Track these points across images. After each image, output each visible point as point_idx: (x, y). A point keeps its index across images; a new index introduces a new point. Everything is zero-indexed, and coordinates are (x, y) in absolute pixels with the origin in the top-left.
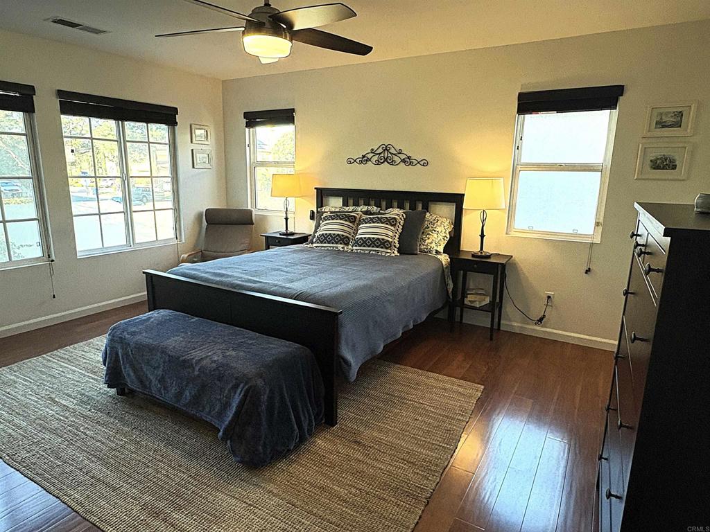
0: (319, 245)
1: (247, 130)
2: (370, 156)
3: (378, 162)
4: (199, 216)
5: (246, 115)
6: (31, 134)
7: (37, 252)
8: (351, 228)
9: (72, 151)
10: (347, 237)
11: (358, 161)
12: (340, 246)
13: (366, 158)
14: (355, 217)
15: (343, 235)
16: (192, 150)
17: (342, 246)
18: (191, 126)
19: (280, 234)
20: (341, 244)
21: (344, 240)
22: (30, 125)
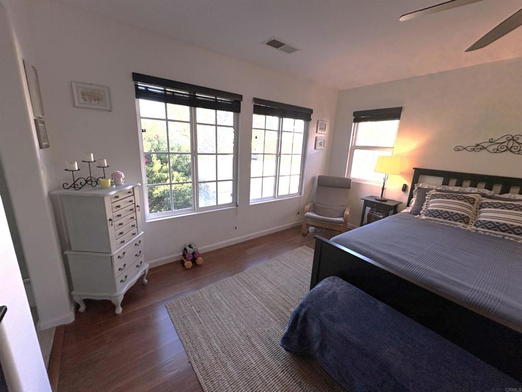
0: (431, 218)
1: (353, 124)
2: (485, 145)
3: (497, 151)
4: (313, 179)
5: (355, 114)
6: (236, 127)
7: (229, 200)
8: (471, 209)
9: (256, 137)
10: (467, 217)
11: (469, 149)
12: (461, 225)
13: (480, 147)
14: (474, 200)
15: (463, 215)
16: (316, 137)
17: (462, 224)
18: (318, 121)
19: (376, 199)
20: (461, 222)
21: (465, 220)
22: (236, 121)
